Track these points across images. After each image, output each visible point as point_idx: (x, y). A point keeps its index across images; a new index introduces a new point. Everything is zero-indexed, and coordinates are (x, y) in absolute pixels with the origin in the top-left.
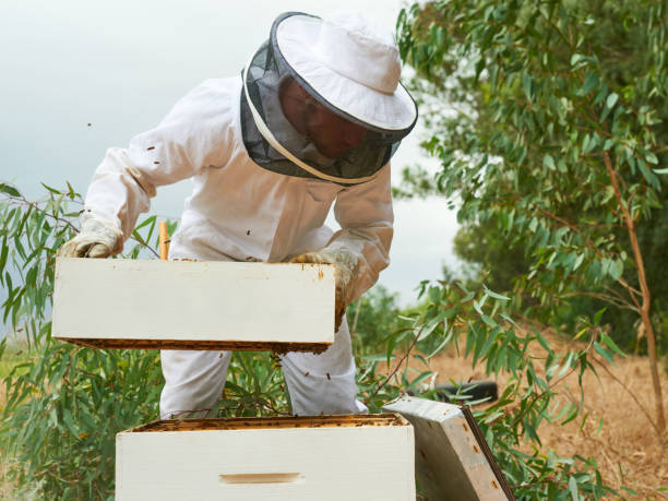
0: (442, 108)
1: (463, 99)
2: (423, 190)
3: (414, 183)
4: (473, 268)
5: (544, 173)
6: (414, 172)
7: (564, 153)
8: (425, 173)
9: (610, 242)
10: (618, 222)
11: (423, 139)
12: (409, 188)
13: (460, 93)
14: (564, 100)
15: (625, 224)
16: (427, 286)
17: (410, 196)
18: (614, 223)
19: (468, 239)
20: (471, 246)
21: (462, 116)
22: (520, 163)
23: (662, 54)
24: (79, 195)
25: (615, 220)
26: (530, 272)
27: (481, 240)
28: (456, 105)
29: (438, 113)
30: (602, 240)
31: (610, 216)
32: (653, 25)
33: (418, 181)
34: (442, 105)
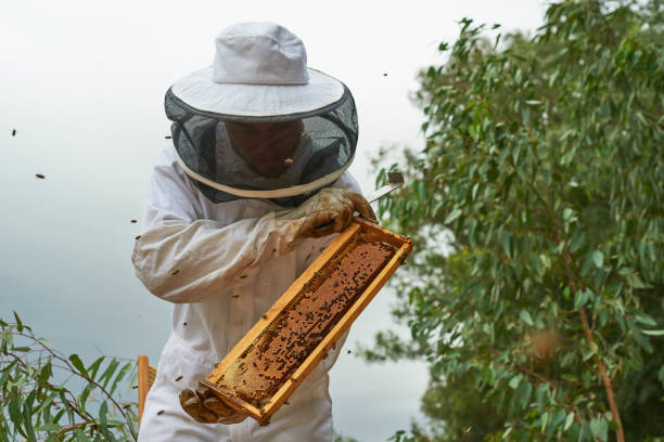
0: (412, 280)
1: (431, 273)
2: (395, 354)
3: (387, 347)
4: (440, 426)
5: (520, 329)
6: (387, 337)
7: (543, 308)
8: (397, 338)
9: (590, 400)
10: (597, 381)
11: (395, 307)
12: (382, 352)
13: (428, 268)
14: (543, 257)
15: (603, 382)
16: (402, 437)
17: (383, 359)
18: (592, 382)
19: (435, 399)
20: (439, 405)
21: (431, 286)
22: (496, 318)
23: (624, 223)
24: (29, 328)
25: (594, 378)
26: (505, 429)
27: (447, 399)
28: (425, 278)
29: (409, 284)
30: (581, 398)
31: (588, 373)
32: (616, 196)
33: (391, 345)
34: (413, 277)
